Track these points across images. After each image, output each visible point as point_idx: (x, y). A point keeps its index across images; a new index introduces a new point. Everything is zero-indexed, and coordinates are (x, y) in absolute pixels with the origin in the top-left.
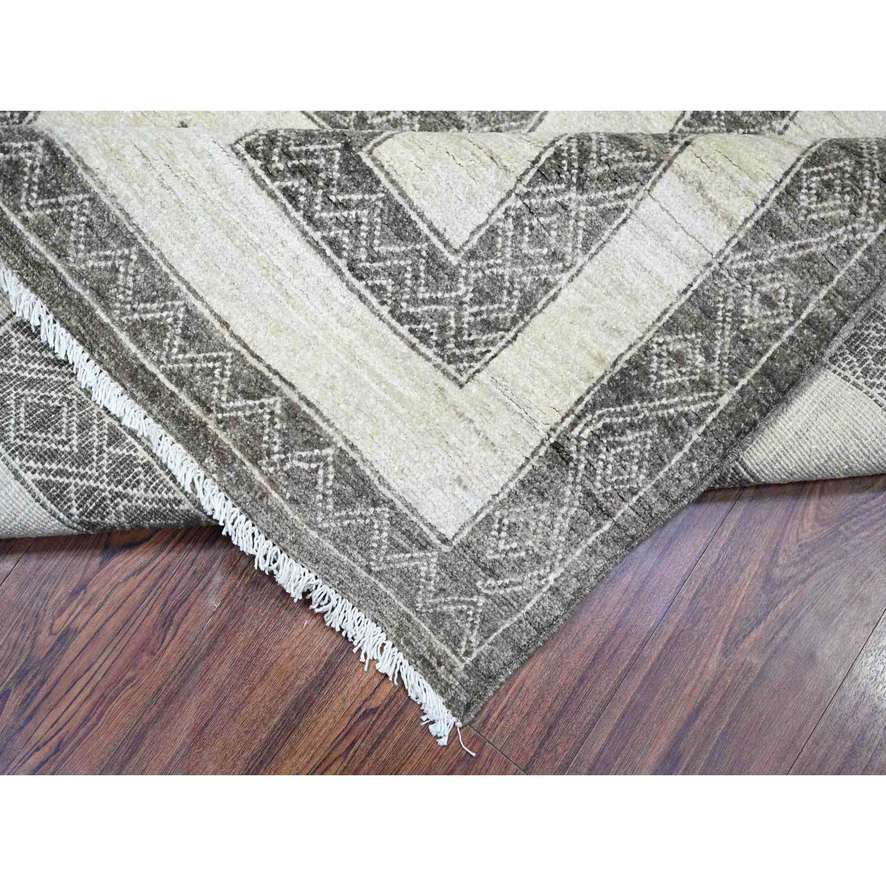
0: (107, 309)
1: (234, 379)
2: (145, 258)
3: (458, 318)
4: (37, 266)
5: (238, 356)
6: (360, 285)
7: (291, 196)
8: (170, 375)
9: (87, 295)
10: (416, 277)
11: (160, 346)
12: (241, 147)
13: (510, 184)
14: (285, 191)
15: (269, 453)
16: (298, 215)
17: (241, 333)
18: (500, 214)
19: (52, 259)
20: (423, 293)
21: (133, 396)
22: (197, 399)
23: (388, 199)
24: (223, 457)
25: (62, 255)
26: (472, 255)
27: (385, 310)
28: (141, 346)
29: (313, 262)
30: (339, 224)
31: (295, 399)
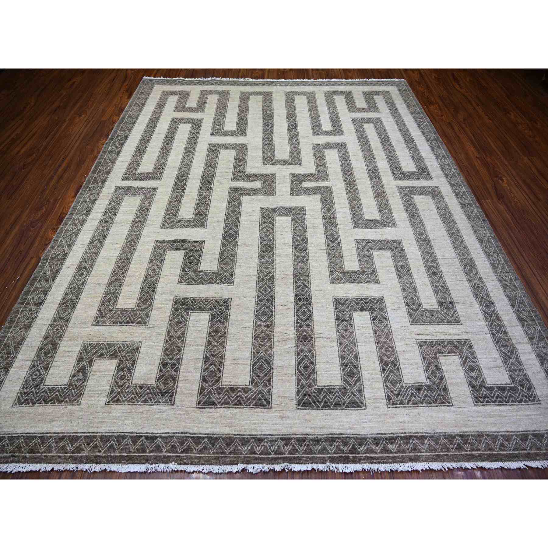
0: (494, 450)
1: (521, 440)
2: (487, 435)
3: (525, 393)
4: (479, 456)
5: (516, 435)
6: (510, 403)
7: (488, 402)
8: (514, 450)
9: (489, 452)
10: (513, 394)
11: (507, 447)
12: (475, 404)
13: (504, 368)
14: (487, 402)
15: (541, 446)
16: (492, 404)
17: (511, 430)
18: (508, 373)
19: (479, 452)
20: (517, 395)
21: (515, 461)
22: (522, 450)
23: (497, 387)
24: (537, 455)
25: (479, 450)
26: (513, 382)
27: (517, 403)
28: (505, 450)
29: (502, 408)
30: (497, 398)
31: (532, 432)
